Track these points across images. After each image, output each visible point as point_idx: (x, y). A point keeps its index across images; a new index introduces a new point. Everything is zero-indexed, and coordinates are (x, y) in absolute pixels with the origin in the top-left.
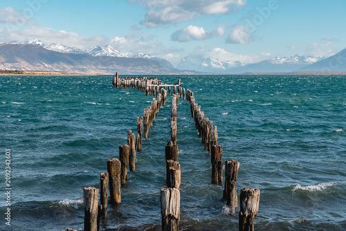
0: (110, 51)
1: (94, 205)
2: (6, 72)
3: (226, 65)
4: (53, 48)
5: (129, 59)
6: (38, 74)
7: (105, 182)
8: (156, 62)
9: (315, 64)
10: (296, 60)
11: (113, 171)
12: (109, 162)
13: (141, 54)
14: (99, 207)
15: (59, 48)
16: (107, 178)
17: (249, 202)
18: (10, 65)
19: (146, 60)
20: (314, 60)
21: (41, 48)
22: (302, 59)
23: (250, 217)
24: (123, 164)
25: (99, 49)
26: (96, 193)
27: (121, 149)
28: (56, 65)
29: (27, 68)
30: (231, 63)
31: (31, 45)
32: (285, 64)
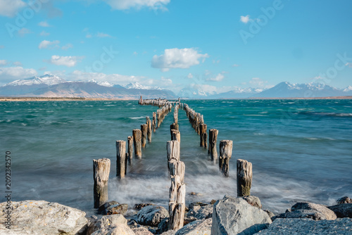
0: (137, 86)
1: (123, 152)
2: (74, 98)
3: (207, 93)
4: (103, 84)
5: (149, 90)
6: (94, 99)
7: (130, 142)
8: (165, 92)
9: (261, 93)
10: (250, 90)
11: (136, 137)
12: (133, 131)
13: (156, 88)
14: (126, 154)
15: (107, 84)
16: (132, 139)
17: (226, 149)
18: (77, 94)
19: (159, 91)
20: (261, 90)
21: (96, 84)
22: (253, 90)
23: (226, 159)
24: (143, 135)
25: (131, 84)
26: (124, 144)
27: (142, 127)
28: (104, 94)
29: (87, 96)
30: (211, 93)
31: (90, 83)
32: (243, 93)
